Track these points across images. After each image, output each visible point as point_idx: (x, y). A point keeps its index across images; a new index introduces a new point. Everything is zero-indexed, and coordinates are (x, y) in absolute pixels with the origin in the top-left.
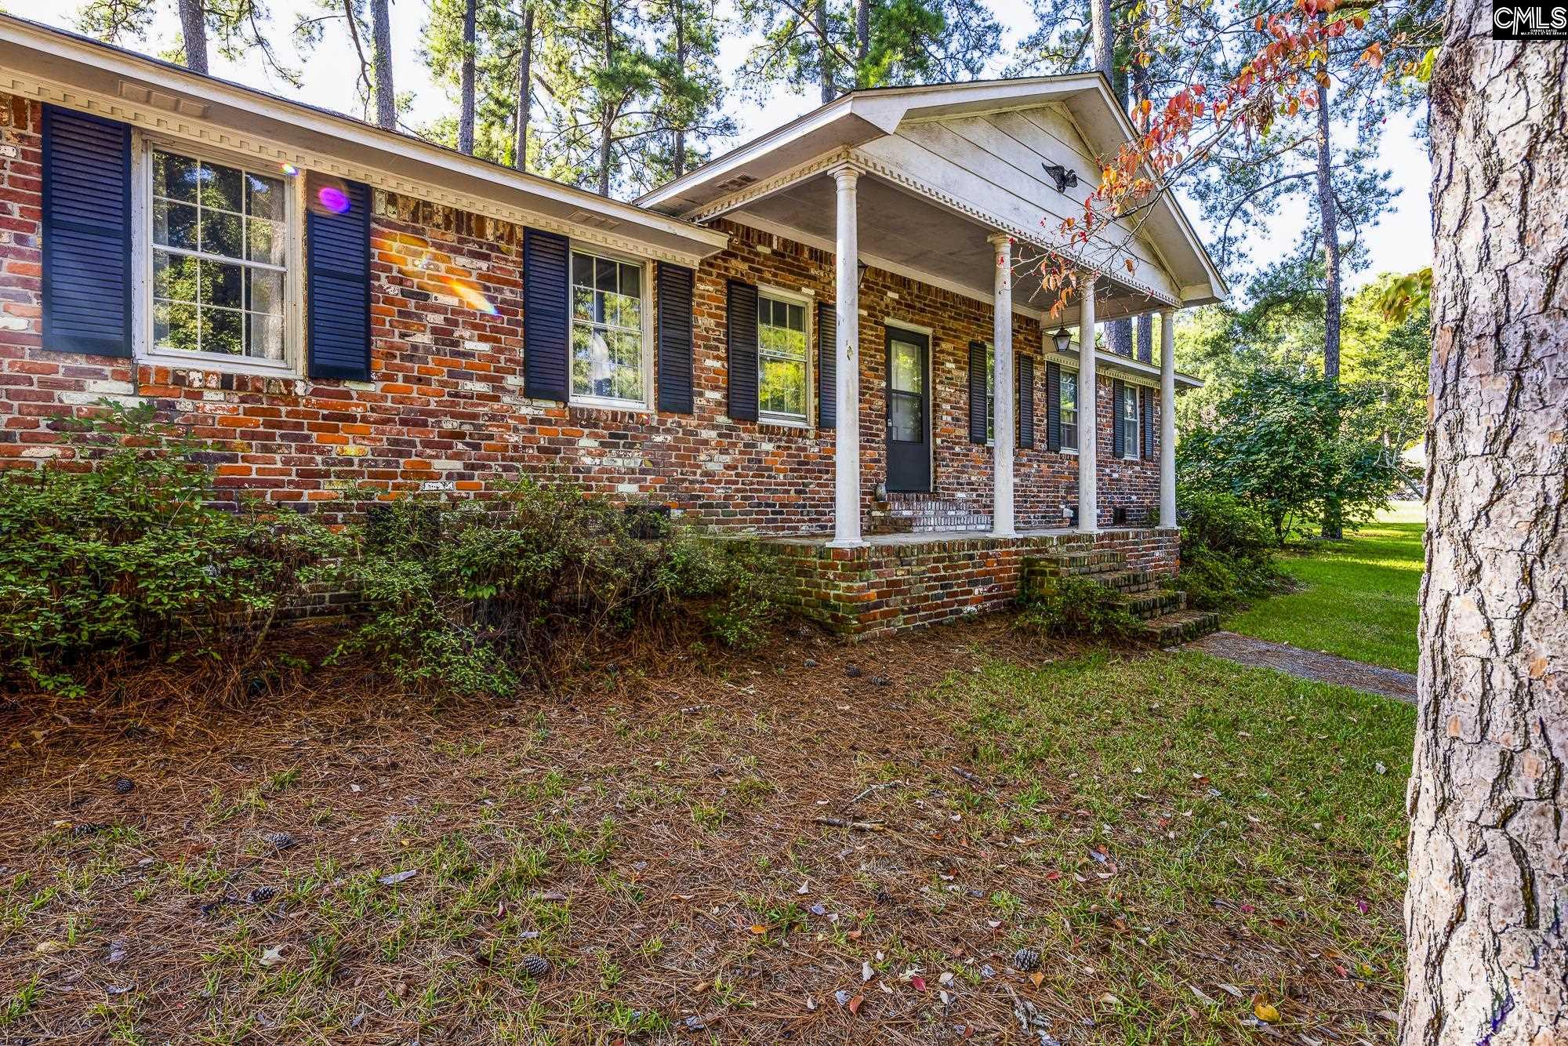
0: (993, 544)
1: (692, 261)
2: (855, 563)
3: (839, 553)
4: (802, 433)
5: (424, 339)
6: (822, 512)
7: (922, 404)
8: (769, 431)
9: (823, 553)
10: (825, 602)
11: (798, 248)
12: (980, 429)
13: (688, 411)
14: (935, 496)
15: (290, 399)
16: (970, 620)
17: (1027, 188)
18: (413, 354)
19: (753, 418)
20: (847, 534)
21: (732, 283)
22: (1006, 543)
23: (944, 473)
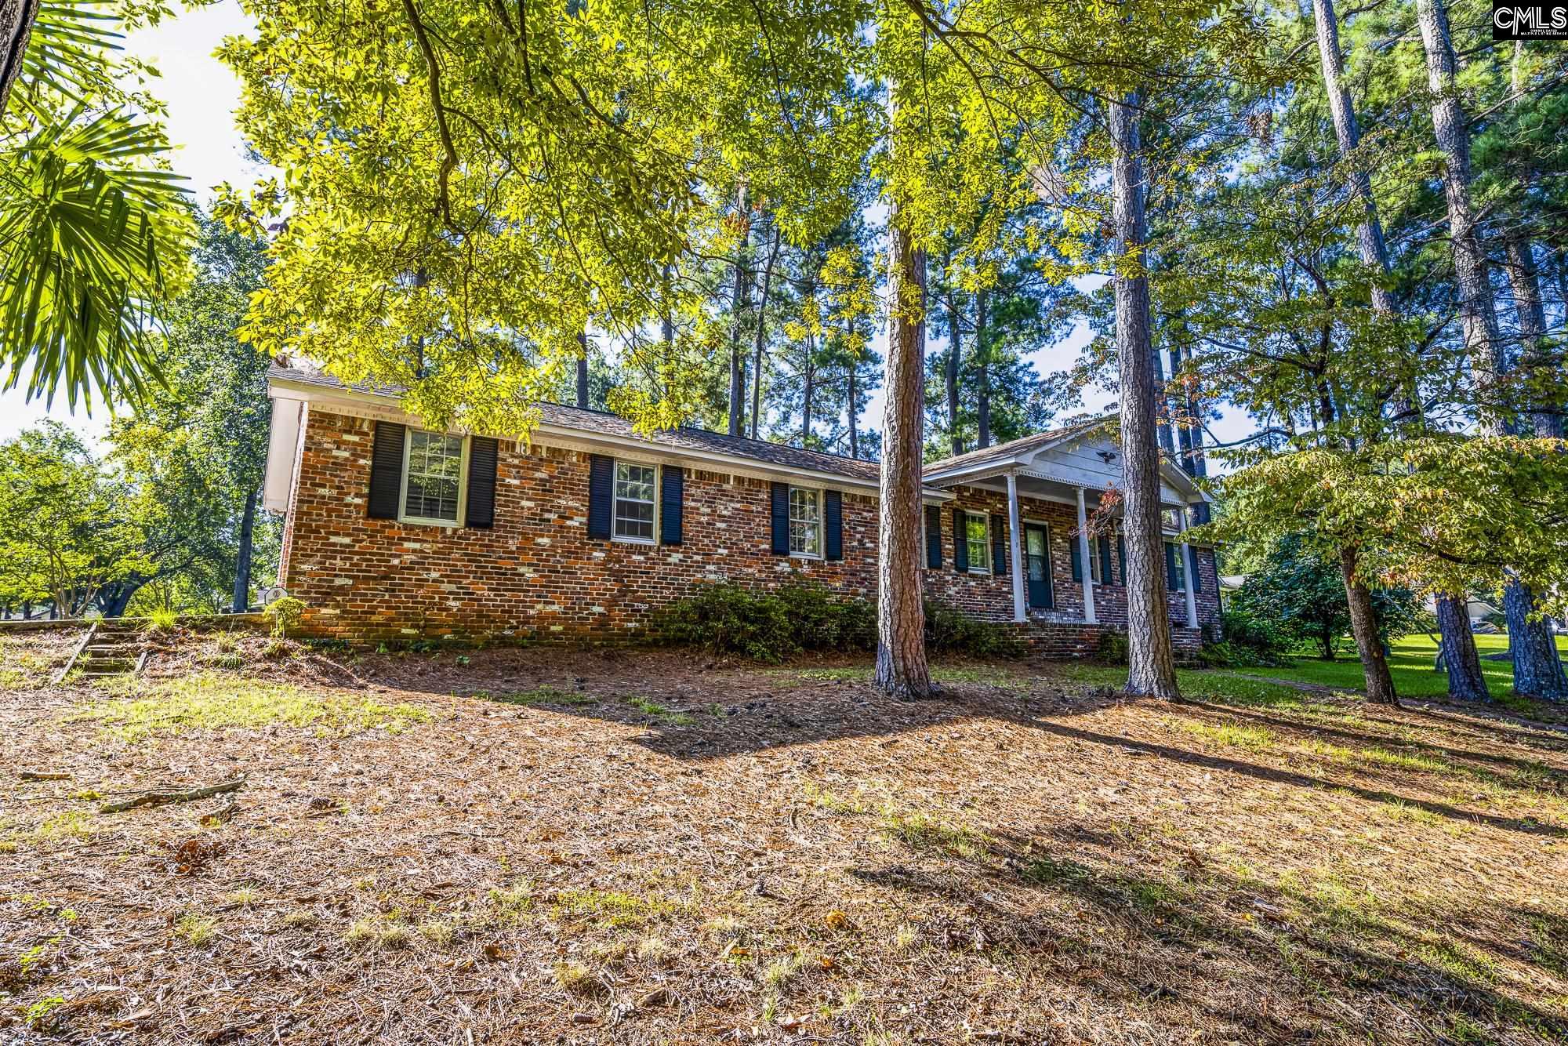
0: (1085, 626)
1: (940, 504)
2: (1024, 628)
3: (1018, 624)
4: (988, 577)
5: (855, 544)
6: (1009, 610)
7: (1045, 560)
8: (973, 576)
9: (1010, 625)
10: (1012, 645)
11: (981, 491)
12: (1078, 578)
13: (939, 568)
14: (1056, 610)
15: (823, 567)
16: (1076, 658)
17: (1091, 465)
18: (853, 549)
19: (966, 570)
20: (1020, 617)
21: (955, 510)
22: (1091, 626)
23: (1061, 597)
